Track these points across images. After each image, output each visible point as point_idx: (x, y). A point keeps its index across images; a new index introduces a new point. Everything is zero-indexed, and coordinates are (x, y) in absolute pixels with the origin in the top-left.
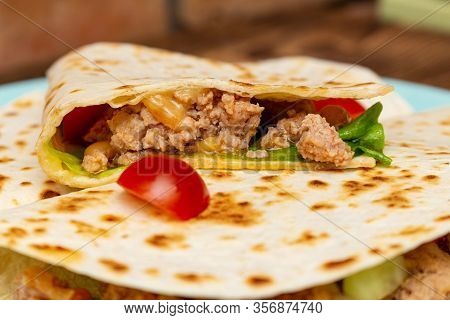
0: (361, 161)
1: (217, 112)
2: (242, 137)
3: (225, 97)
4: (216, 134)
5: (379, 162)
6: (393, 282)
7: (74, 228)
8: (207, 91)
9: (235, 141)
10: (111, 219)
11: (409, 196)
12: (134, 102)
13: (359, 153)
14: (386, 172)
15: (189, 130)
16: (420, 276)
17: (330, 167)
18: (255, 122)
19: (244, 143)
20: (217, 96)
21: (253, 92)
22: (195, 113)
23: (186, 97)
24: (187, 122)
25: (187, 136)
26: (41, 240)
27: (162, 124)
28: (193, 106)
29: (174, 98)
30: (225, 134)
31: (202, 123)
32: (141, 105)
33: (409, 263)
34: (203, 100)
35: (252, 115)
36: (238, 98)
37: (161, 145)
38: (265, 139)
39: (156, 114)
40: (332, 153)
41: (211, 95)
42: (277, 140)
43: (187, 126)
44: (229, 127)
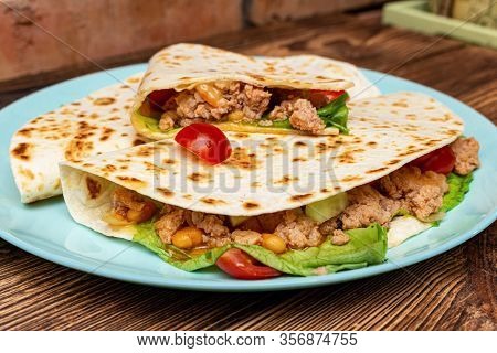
0: (330, 130)
1: (241, 96)
2: (257, 112)
3: (247, 87)
4: (242, 109)
5: (341, 132)
6: (337, 209)
7: (145, 167)
8: (236, 82)
9: (253, 114)
11: (355, 155)
12: (189, 88)
13: (329, 125)
14: (345, 138)
15: (223, 107)
16: (356, 205)
17: (310, 133)
18: (266, 103)
19: (258, 116)
20: (242, 86)
21: (264, 84)
22: (228, 96)
23: (222, 86)
24: (223, 101)
25: (222, 111)
26: (124, 174)
27: (207, 103)
28: (227, 92)
29: (215, 87)
30: (247, 109)
31: (232, 102)
32: (195, 90)
33: (350, 197)
34: (233, 88)
35: (263, 98)
36: (255, 88)
37: (207, 115)
38: (273, 113)
39: (203, 96)
40: (311, 125)
41: (238, 85)
42: (279, 114)
43: (222, 104)
44: (249, 105)
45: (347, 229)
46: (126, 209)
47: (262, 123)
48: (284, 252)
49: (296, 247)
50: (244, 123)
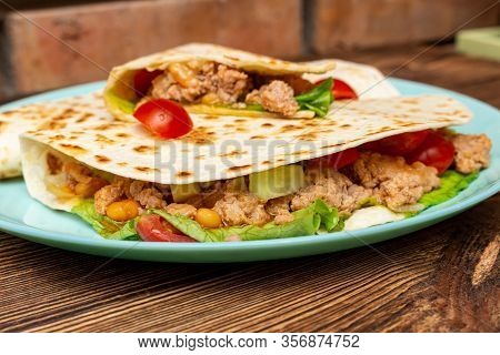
0: (303, 113)
1: (215, 77)
2: (231, 94)
3: (220, 67)
4: (216, 92)
5: (317, 116)
8: (209, 62)
9: (226, 96)
10: (121, 135)
12: (161, 68)
13: (304, 108)
14: (317, 120)
15: (195, 87)
17: (280, 115)
18: (241, 85)
19: (233, 99)
20: (216, 65)
21: (238, 64)
22: (202, 77)
23: (194, 64)
24: (194, 81)
25: (193, 91)
26: (69, 142)
27: (179, 84)
28: (200, 72)
29: (188, 66)
30: (221, 91)
31: (205, 83)
32: (168, 70)
34: (206, 68)
35: (237, 80)
36: (229, 68)
37: (178, 97)
38: (249, 96)
39: (175, 76)
41: (212, 65)
42: (255, 98)
43: (193, 85)
44: (222, 87)
45: (296, 210)
46: (75, 183)
47: (235, 105)
48: (217, 227)
49: (230, 224)
50: (216, 105)
